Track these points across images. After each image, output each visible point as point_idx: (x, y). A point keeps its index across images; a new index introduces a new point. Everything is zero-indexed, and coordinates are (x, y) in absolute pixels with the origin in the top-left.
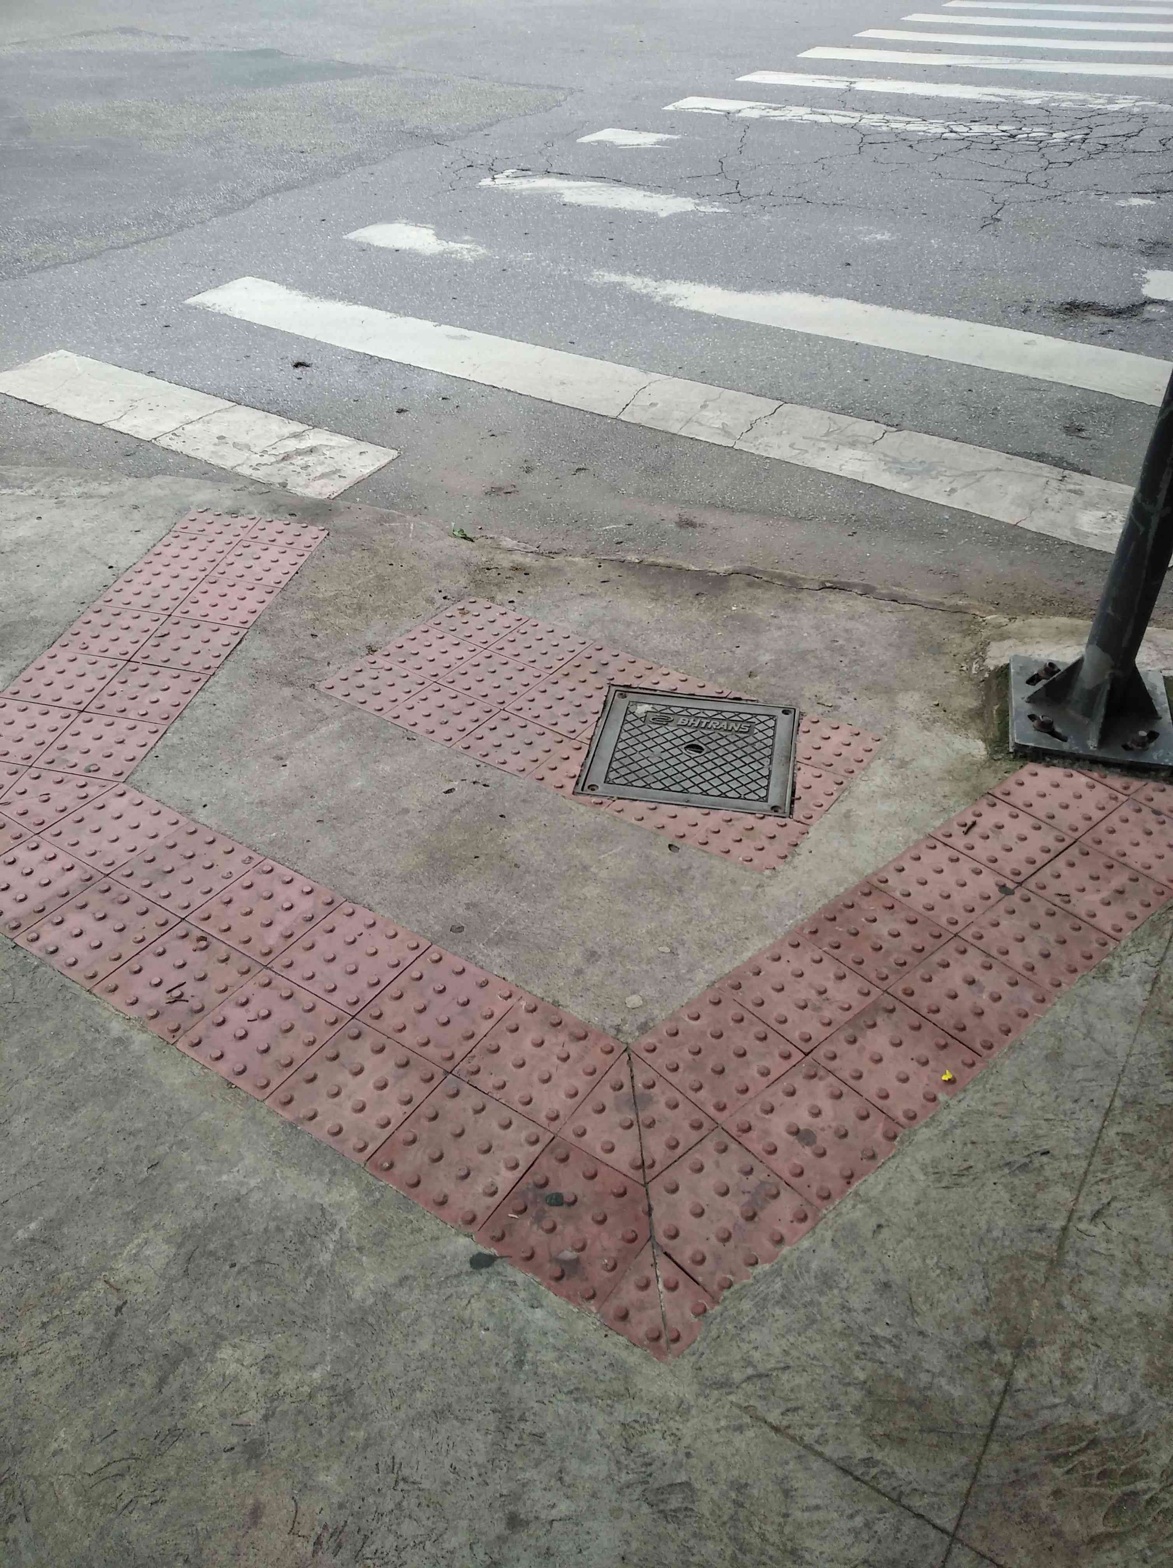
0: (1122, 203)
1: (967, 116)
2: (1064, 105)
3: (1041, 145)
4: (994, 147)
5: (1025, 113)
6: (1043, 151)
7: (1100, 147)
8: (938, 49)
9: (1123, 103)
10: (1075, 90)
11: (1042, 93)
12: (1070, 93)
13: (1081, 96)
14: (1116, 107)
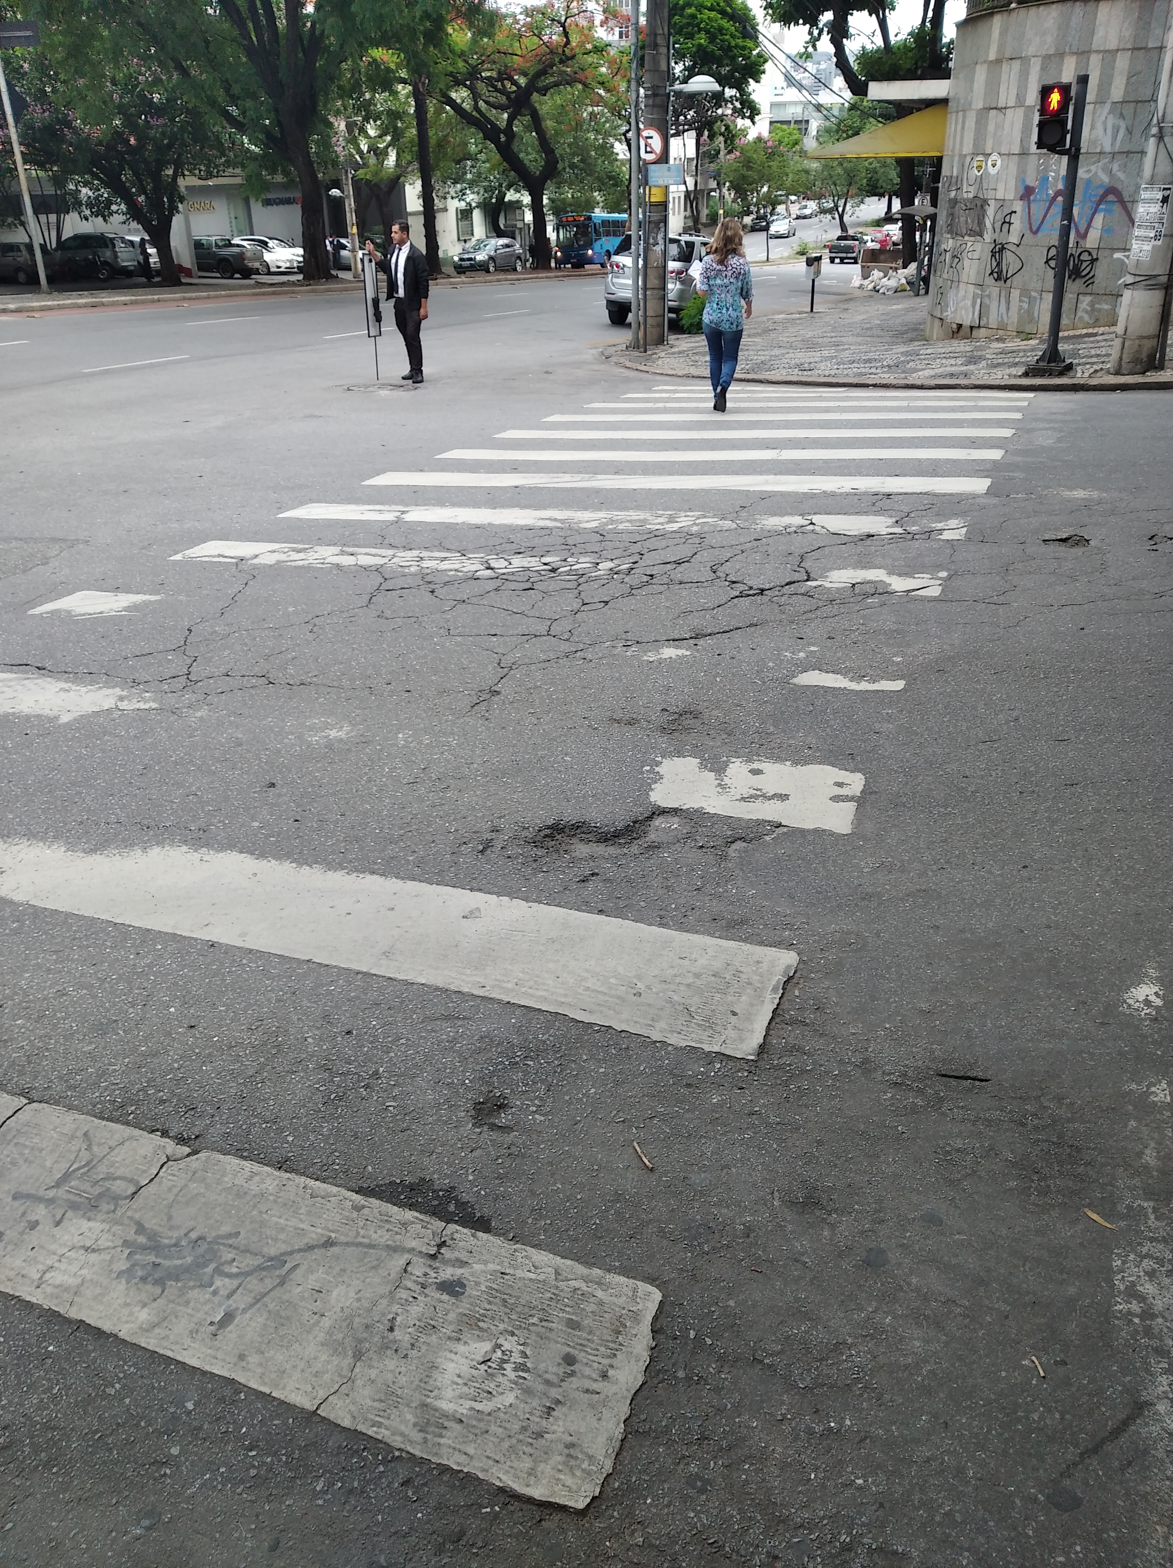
0: (651, 657)
1: (514, 546)
2: (621, 527)
3: (581, 580)
4: (529, 585)
5: (578, 539)
6: (580, 588)
7: (645, 579)
8: (515, 467)
9: (684, 521)
10: (638, 508)
11: (601, 515)
12: (631, 513)
13: (641, 515)
14: (675, 526)
